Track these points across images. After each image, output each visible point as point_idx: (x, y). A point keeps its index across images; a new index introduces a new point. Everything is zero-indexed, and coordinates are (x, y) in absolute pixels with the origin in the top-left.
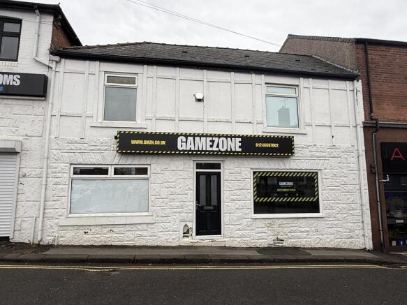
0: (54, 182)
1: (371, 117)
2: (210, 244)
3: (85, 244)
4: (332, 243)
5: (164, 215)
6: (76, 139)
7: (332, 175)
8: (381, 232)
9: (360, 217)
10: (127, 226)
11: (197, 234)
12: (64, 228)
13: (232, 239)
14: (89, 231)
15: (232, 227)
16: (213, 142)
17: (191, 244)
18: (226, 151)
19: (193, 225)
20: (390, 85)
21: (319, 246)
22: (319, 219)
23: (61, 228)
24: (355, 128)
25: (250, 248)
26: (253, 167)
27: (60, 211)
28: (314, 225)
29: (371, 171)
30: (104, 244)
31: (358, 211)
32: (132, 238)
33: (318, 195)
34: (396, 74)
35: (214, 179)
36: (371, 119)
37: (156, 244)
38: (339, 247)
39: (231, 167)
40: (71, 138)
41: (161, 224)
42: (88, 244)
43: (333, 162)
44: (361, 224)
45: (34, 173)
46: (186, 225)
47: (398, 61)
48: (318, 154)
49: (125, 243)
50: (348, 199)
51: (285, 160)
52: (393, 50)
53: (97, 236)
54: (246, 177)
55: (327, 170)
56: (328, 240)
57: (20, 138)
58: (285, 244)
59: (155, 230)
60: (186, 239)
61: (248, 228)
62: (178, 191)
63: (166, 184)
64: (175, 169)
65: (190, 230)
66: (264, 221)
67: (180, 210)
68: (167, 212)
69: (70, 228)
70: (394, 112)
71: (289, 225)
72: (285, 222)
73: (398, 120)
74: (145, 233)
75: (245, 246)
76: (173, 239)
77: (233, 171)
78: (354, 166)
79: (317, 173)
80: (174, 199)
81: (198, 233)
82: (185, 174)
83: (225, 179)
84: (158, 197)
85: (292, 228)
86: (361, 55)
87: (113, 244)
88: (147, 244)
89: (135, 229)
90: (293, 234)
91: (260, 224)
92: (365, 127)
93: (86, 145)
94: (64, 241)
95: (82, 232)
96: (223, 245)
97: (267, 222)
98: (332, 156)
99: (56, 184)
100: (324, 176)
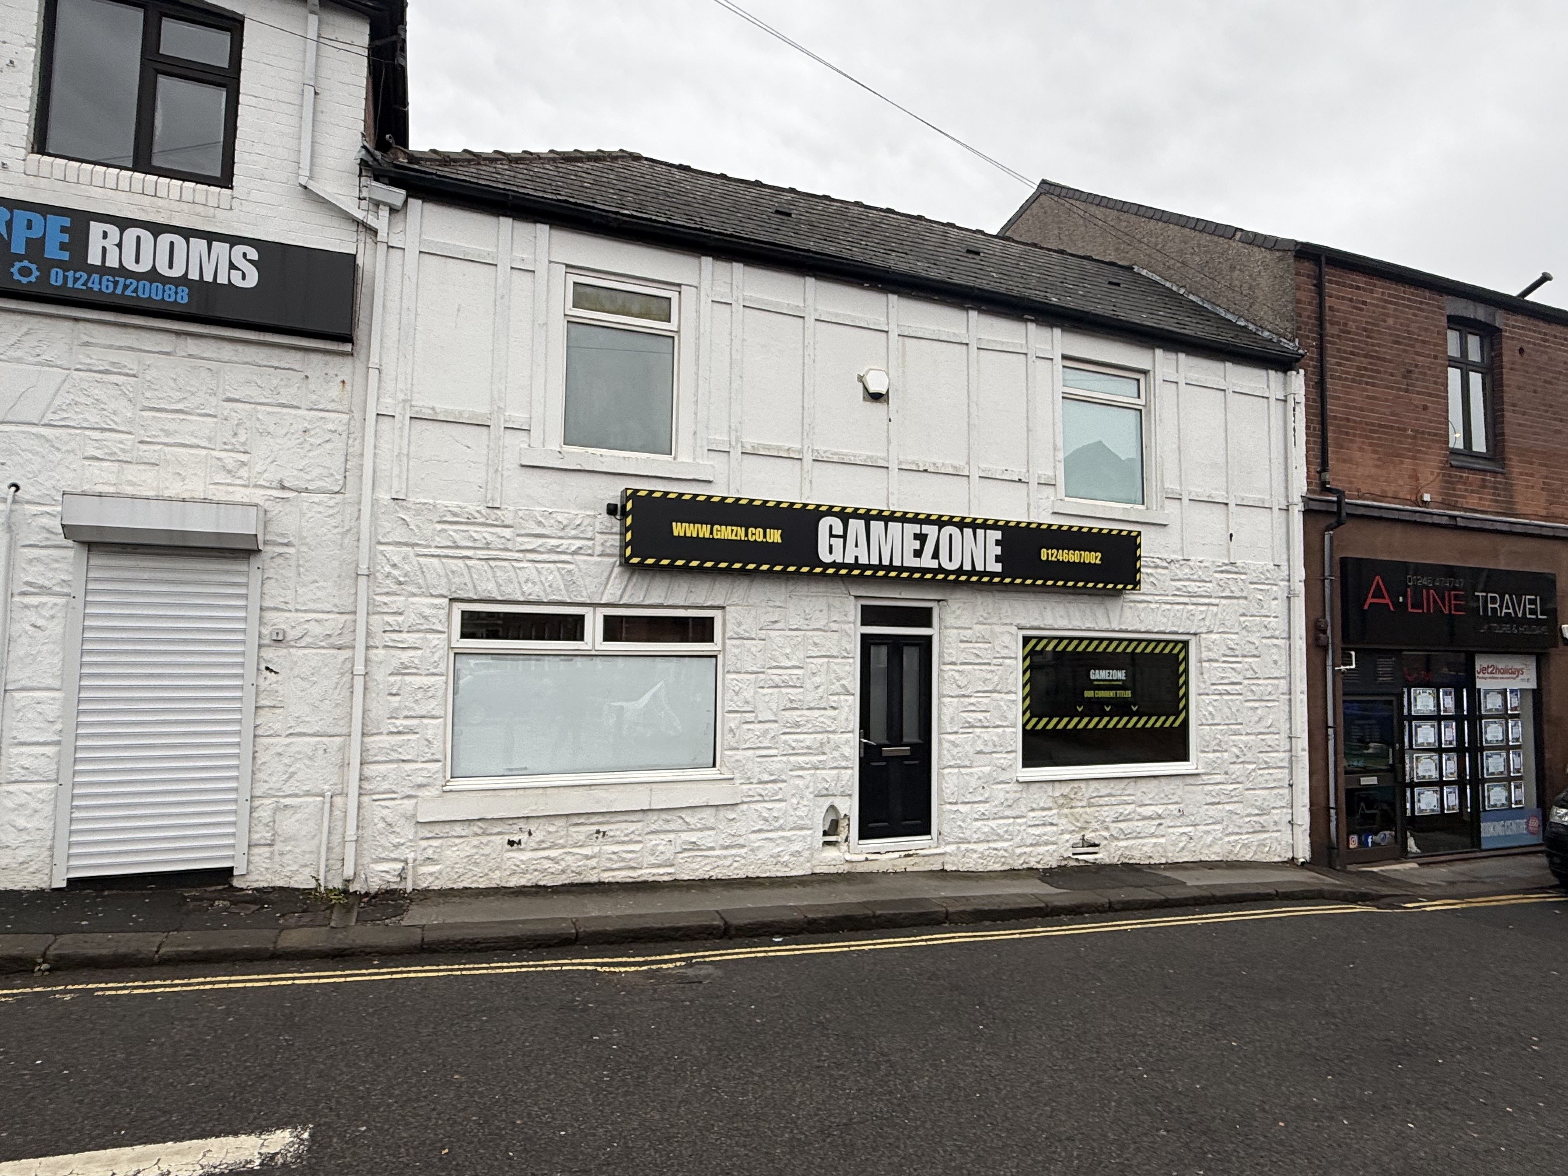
0: (395, 663)
1: (1323, 484)
2: (903, 865)
3: (513, 882)
4: (1216, 849)
5: (766, 777)
6: (472, 508)
7: (1224, 649)
8: (1332, 812)
9: (1287, 771)
10: (654, 817)
11: (862, 837)
12: (437, 829)
13: (963, 847)
14: (524, 837)
15: (963, 808)
16: (921, 538)
17: (846, 868)
18: (960, 571)
19: (850, 807)
20: (1372, 391)
21: (1186, 857)
22: (1189, 780)
23: (425, 832)
24: (1284, 513)
25: (1012, 874)
26: (1023, 623)
27: (420, 771)
28: (1175, 799)
29: (1317, 639)
30: (577, 880)
31: (1282, 755)
32: (668, 855)
33: (1186, 707)
34: (1384, 360)
35: (911, 658)
36: (1324, 488)
37: (742, 874)
38: (1232, 858)
39: (964, 621)
40: (452, 504)
41: (758, 806)
42: (523, 882)
43: (1229, 610)
44: (1286, 791)
45: (316, 629)
46: (832, 808)
47: (1390, 321)
48: (1193, 587)
49: (646, 874)
50: (1260, 719)
51: (1110, 603)
52: (1382, 289)
53: (552, 853)
54: (1004, 653)
55: (1213, 636)
56: (1209, 839)
57: (258, 496)
58: (1102, 856)
59: (741, 827)
60: (831, 853)
61: (1008, 813)
62: (811, 697)
63: (774, 675)
64: (802, 624)
65: (843, 823)
66: (1049, 788)
67: (814, 759)
68: (776, 764)
69: (458, 830)
70: (1373, 471)
71: (1113, 800)
72: (1104, 792)
73: (1383, 497)
74: (706, 839)
75: (997, 867)
76: (796, 854)
77: (968, 633)
78: (1278, 624)
79: (1186, 644)
80: (797, 725)
81: (865, 833)
82: (830, 643)
83: (947, 659)
84: (750, 717)
85: (1120, 809)
86: (1307, 294)
87: (607, 877)
88: (716, 874)
89: (677, 824)
90: (1122, 825)
91: (1041, 797)
92: (1308, 513)
93: (507, 533)
94: (436, 876)
95: (501, 841)
96: (937, 867)
97: (1059, 790)
98: (1227, 593)
99: (402, 670)
100: (1205, 655)
